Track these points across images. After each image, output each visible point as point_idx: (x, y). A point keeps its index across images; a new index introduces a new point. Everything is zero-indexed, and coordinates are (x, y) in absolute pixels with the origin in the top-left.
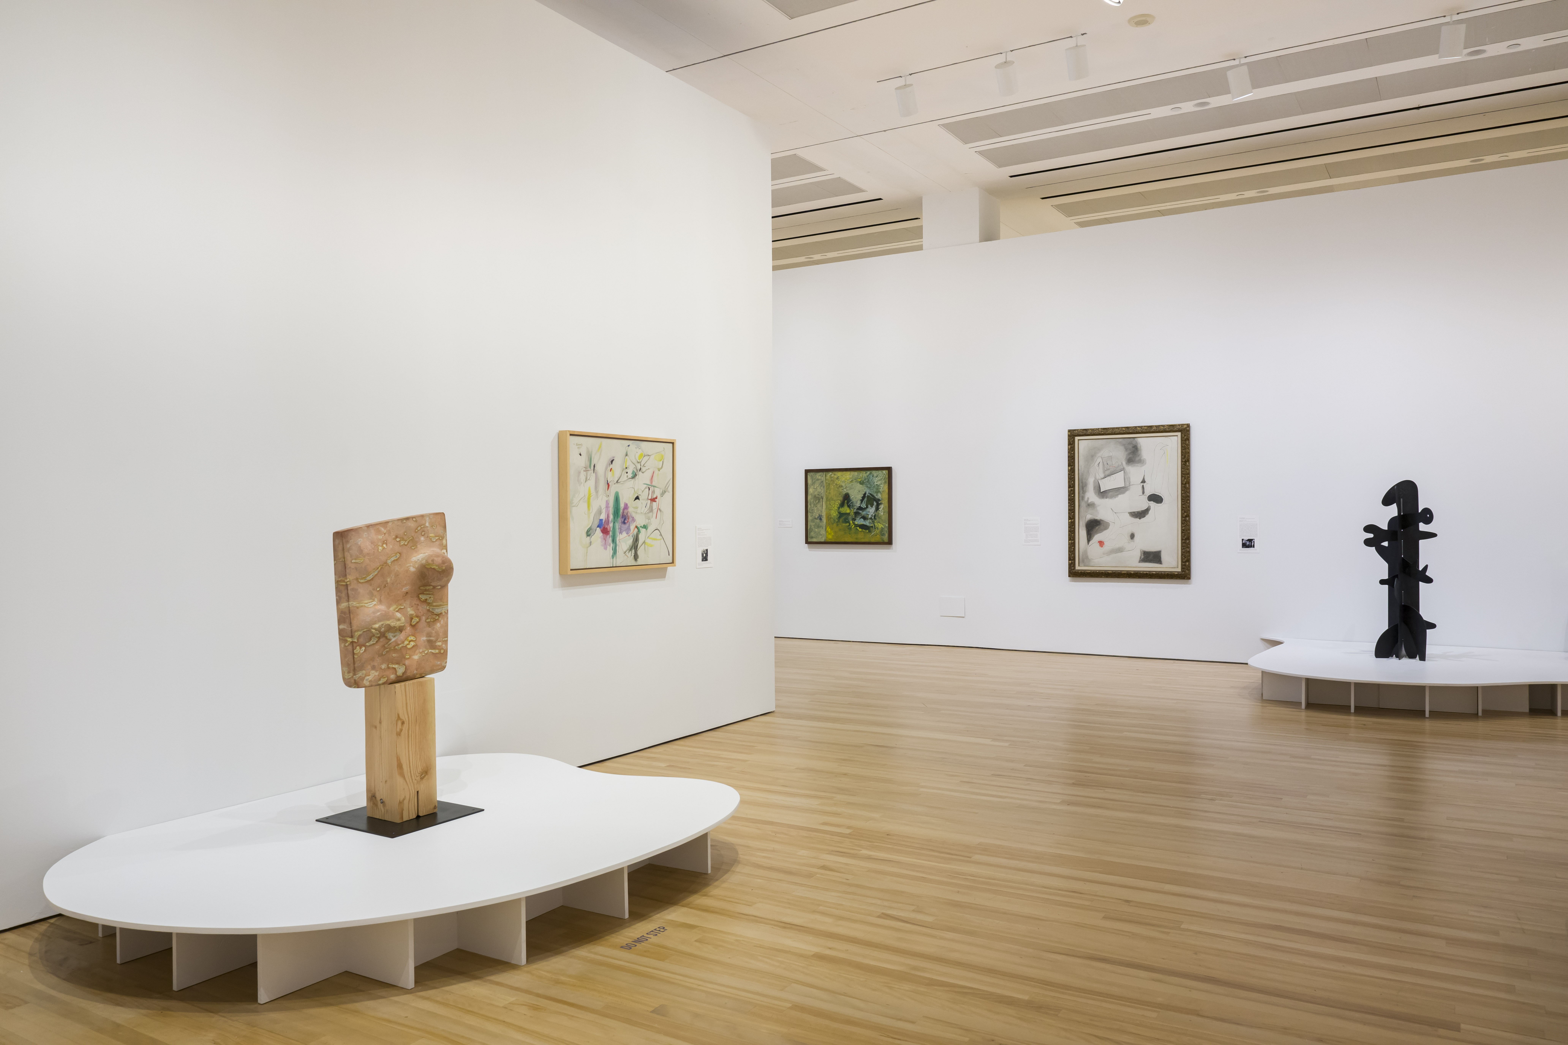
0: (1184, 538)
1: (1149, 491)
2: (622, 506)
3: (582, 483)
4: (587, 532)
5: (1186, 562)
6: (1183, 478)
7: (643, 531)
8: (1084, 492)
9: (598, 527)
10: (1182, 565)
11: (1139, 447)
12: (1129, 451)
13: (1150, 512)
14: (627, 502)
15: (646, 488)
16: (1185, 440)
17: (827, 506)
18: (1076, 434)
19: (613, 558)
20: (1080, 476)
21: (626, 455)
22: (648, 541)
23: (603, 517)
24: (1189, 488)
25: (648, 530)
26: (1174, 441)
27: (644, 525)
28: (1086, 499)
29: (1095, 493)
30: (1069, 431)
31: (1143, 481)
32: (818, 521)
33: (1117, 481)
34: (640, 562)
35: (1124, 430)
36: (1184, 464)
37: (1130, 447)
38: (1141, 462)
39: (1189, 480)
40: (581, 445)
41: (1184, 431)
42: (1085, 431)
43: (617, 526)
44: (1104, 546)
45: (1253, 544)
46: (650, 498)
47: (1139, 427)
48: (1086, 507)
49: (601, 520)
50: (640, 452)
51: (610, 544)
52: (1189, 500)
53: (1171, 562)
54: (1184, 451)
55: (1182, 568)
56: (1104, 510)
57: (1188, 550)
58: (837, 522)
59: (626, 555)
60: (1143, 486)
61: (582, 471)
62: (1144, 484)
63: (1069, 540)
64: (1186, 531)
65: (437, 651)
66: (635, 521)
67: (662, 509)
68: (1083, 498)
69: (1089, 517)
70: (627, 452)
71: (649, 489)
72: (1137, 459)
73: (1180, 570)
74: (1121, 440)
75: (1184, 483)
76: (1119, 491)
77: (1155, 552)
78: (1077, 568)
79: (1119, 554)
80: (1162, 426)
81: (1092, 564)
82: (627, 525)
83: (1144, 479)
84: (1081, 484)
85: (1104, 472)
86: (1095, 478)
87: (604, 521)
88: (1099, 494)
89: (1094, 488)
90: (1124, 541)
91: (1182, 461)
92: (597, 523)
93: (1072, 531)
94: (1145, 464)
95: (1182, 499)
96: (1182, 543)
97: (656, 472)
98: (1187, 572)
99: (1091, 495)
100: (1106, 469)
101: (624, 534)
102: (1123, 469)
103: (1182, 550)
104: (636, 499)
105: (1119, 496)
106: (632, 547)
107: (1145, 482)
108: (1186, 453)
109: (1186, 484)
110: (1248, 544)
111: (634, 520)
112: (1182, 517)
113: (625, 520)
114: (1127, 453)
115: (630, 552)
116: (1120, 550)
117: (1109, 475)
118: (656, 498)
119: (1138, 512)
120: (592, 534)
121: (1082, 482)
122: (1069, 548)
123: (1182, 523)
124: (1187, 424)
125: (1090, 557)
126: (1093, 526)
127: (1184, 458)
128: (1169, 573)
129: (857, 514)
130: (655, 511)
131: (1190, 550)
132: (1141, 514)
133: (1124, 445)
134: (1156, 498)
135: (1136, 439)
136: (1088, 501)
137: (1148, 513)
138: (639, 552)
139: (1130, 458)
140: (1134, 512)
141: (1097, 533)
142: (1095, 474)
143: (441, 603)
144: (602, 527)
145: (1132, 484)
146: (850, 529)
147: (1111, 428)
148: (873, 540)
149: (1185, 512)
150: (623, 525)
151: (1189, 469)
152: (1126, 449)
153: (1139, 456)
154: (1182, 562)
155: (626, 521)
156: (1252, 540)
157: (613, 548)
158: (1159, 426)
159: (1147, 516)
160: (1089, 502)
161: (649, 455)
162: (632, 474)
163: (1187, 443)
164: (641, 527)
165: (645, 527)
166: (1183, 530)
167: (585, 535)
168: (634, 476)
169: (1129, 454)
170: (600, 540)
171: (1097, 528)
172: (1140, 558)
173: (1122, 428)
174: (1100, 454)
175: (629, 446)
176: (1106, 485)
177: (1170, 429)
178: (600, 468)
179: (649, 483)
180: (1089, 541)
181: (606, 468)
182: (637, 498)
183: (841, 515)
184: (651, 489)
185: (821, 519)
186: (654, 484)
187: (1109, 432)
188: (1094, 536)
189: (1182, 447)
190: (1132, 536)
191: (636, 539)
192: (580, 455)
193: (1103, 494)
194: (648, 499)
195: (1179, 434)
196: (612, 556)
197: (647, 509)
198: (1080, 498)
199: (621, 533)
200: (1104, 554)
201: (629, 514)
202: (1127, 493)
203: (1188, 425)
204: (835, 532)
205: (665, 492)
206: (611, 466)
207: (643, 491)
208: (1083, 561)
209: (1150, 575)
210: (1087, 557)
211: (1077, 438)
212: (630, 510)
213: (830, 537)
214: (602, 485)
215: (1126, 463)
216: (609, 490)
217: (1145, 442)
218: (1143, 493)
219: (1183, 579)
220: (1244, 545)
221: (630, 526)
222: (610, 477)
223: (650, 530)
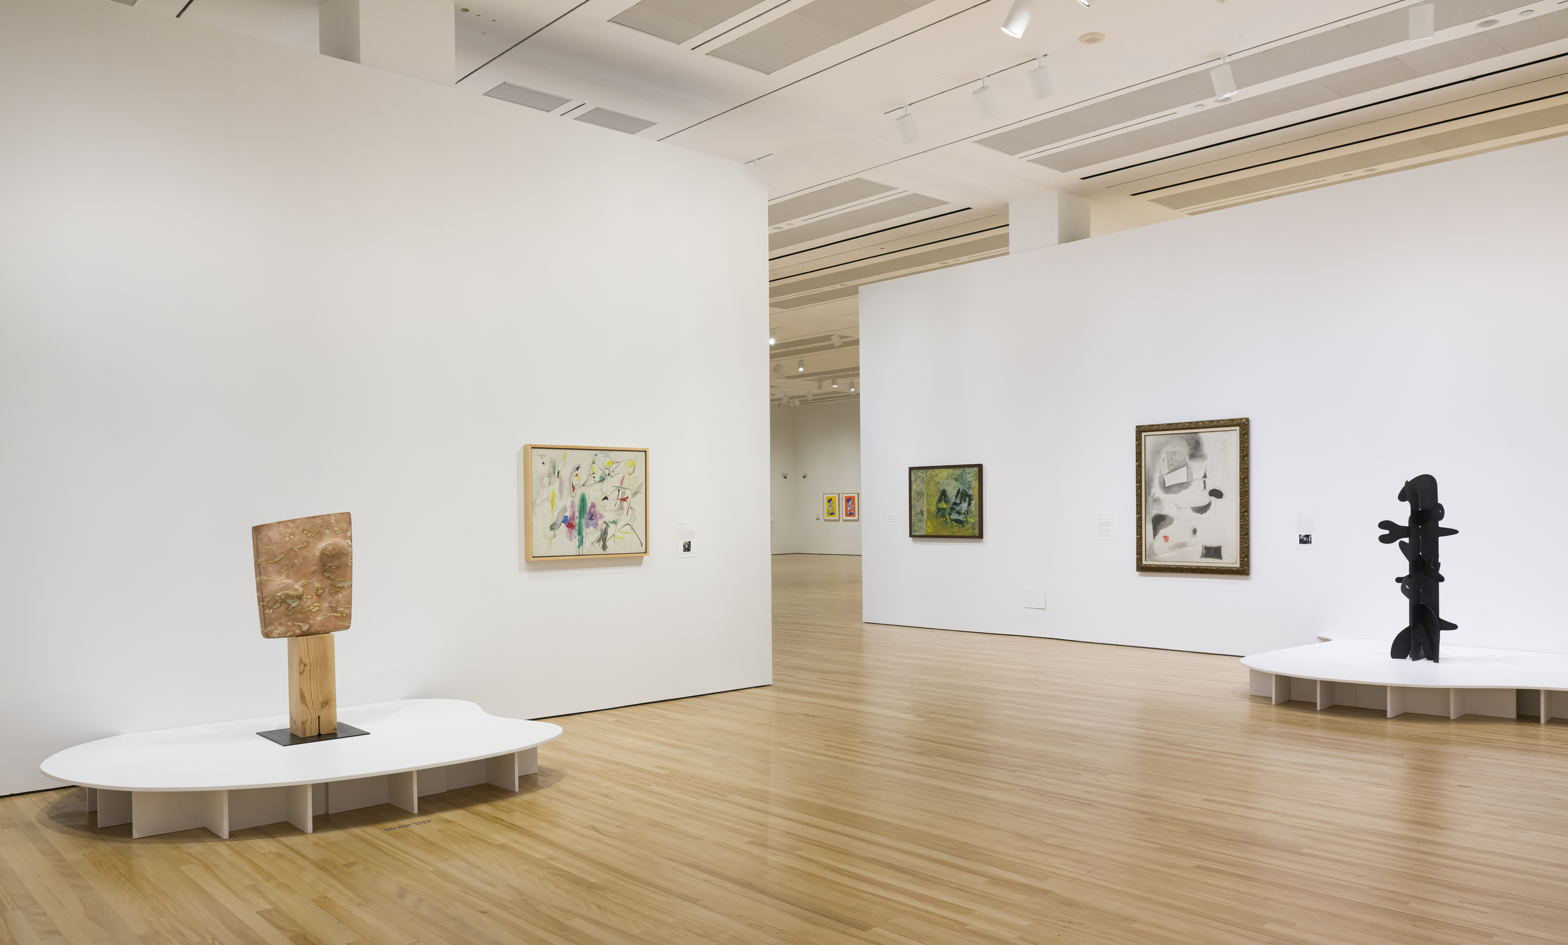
0: (1242, 534)
1: (1210, 487)
2: (589, 504)
3: (545, 487)
4: (551, 526)
5: (1244, 557)
6: (1242, 473)
7: (612, 526)
8: (1150, 487)
9: (562, 522)
10: (1240, 561)
12: (1191, 447)
13: (1211, 507)
14: (594, 502)
15: (615, 490)
16: (1244, 435)
17: (927, 502)
18: (1143, 430)
19: (579, 548)
21: (594, 463)
22: (617, 534)
23: (568, 514)
24: (1248, 483)
25: (618, 525)
26: (1233, 435)
27: (613, 521)
28: (1152, 494)
29: (1160, 488)
30: (1137, 427)
31: (1205, 476)
32: (920, 515)
33: (1179, 476)
34: (608, 551)
35: (1186, 425)
36: (1242, 459)
37: (1193, 441)
38: (1202, 457)
39: (1248, 475)
40: (545, 455)
41: (1244, 425)
42: (1151, 427)
43: (583, 521)
44: (1168, 541)
45: (1310, 540)
46: (620, 497)
47: (1201, 422)
48: (1153, 502)
49: (566, 517)
50: (608, 460)
51: (576, 536)
52: (1248, 495)
53: (1230, 558)
54: (1242, 445)
55: (1241, 564)
56: (1168, 505)
57: (1247, 545)
58: (936, 517)
59: (593, 545)
60: (1204, 481)
61: (546, 477)
62: (1206, 479)
63: (1137, 535)
64: (1245, 526)
65: (339, 615)
66: (603, 518)
67: (633, 507)
68: (1149, 493)
70: (594, 461)
71: (619, 491)
72: (1199, 454)
73: (1239, 566)
74: (1184, 435)
75: (1242, 477)
76: (1183, 486)
77: (1216, 547)
78: (1144, 562)
80: (1222, 420)
81: (1158, 558)
82: (594, 521)
84: (1147, 480)
85: (1168, 468)
86: (1161, 474)
87: (569, 518)
88: (1164, 490)
89: (1160, 483)
90: (1187, 536)
91: (1240, 456)
92: (562, 519)
96: (1241, 538)
97: (627, 476)
98: (1246, 567)
99: (1156, 491)
100: (1170, 464)
101: (591, 528)
102: (1186, 465)
103: (1240, 545)
104: (604, 499)
105: (1183, 491)
106: (600, 538)
107: (1206, 477)
108: (1244, 447)
109: (1244, 478)
110: (1305, 539)
111: (602, 516)
112: (1240, 512)
113: (592, 516)
115: (598, 543)
116: (1183, 545)
117: (1173, 471)
118: (627, 498)
119: (1200, 507)
120: (556, 529)
121: (1149, 478)
122: (1137, 543)
123: (1240, 519)
124: (1246, 418)
125: (1156, 552)
126: (1159, 521)
127: (1242, 453)
128: (1228, 569)
129: (952, 509)
130: (626, 509)
131: (1249, 545)
132: (1202, 510)
133: (1187, 440)
134: (1217, 494)
135: (1198, 434)
136: (1153, 496)
137: (1209, 508)
138: (607, 544)
140: (1196, 507)
141: (1162, 528)
142: (1161, 469)
143: (344, 579)
144: (567, 523)
145: (1194, 479)
146: (947, 523)
147: (1175, 423)
148: (966, 534)
149: (1243, 507)
150: (590, 521)
151: (1247, 464)
153: (1201, 451)
154: (1241, 558)
155: (593, 518)
156: (1309, 535)
157: (580, 540)
158: (1220, 420)
160: (1155, 497)
161: (618, 462)
162: (600, 478)
163: (1246, 437)
164: (610, 522)
165: (614, 522)
167: (549, 529)
168: (602, 480)
169: (1192, 449)
170: (565, 533)
171: (1162, 523)
173: (1185, 423)
174: (1165, 450)
175: (596, 455)
176: (1170, 480)
177: (1231, 423)
178: (565, 474)
179: (619, 486)
180: (1155, 535)
181: (571, 474)
182: (606, 498)
183: (939, 510)
184: (621, 491)
185: (922, 514)
186: (624, 486)
187: (1173, 427)
189: (1240, 441)
190: (1195, 531)
191: (605, 533)
192: (544, 464)
193: (1167, 489)
194: (618, 499)
195: (1238, 428)
196: (578, 546)
197: (617, 507)
198: (1147, 494)
199: (587, 527)
200: (1168, 549)
201: (596, 512)
202: (1190, 488)
203: (1247, 420)
204: (934, 526)
205: (637, 493)
206: (577, 472)
207: (612, 493)
208: (1150, 556)
209: (1210, 570)
210: (1153, 552)
211: (1143, 434)
212: (598, 508)
213: (930, 531)
214: (567, 487)
215: (1189, 459)
216: (574, 492)
217: (1207, 437)
218: (1205, 488)
219: (1243, 574)
220: (1302, 541)
221: (597, 521)
222: (575, 481)
223: (620, 524)
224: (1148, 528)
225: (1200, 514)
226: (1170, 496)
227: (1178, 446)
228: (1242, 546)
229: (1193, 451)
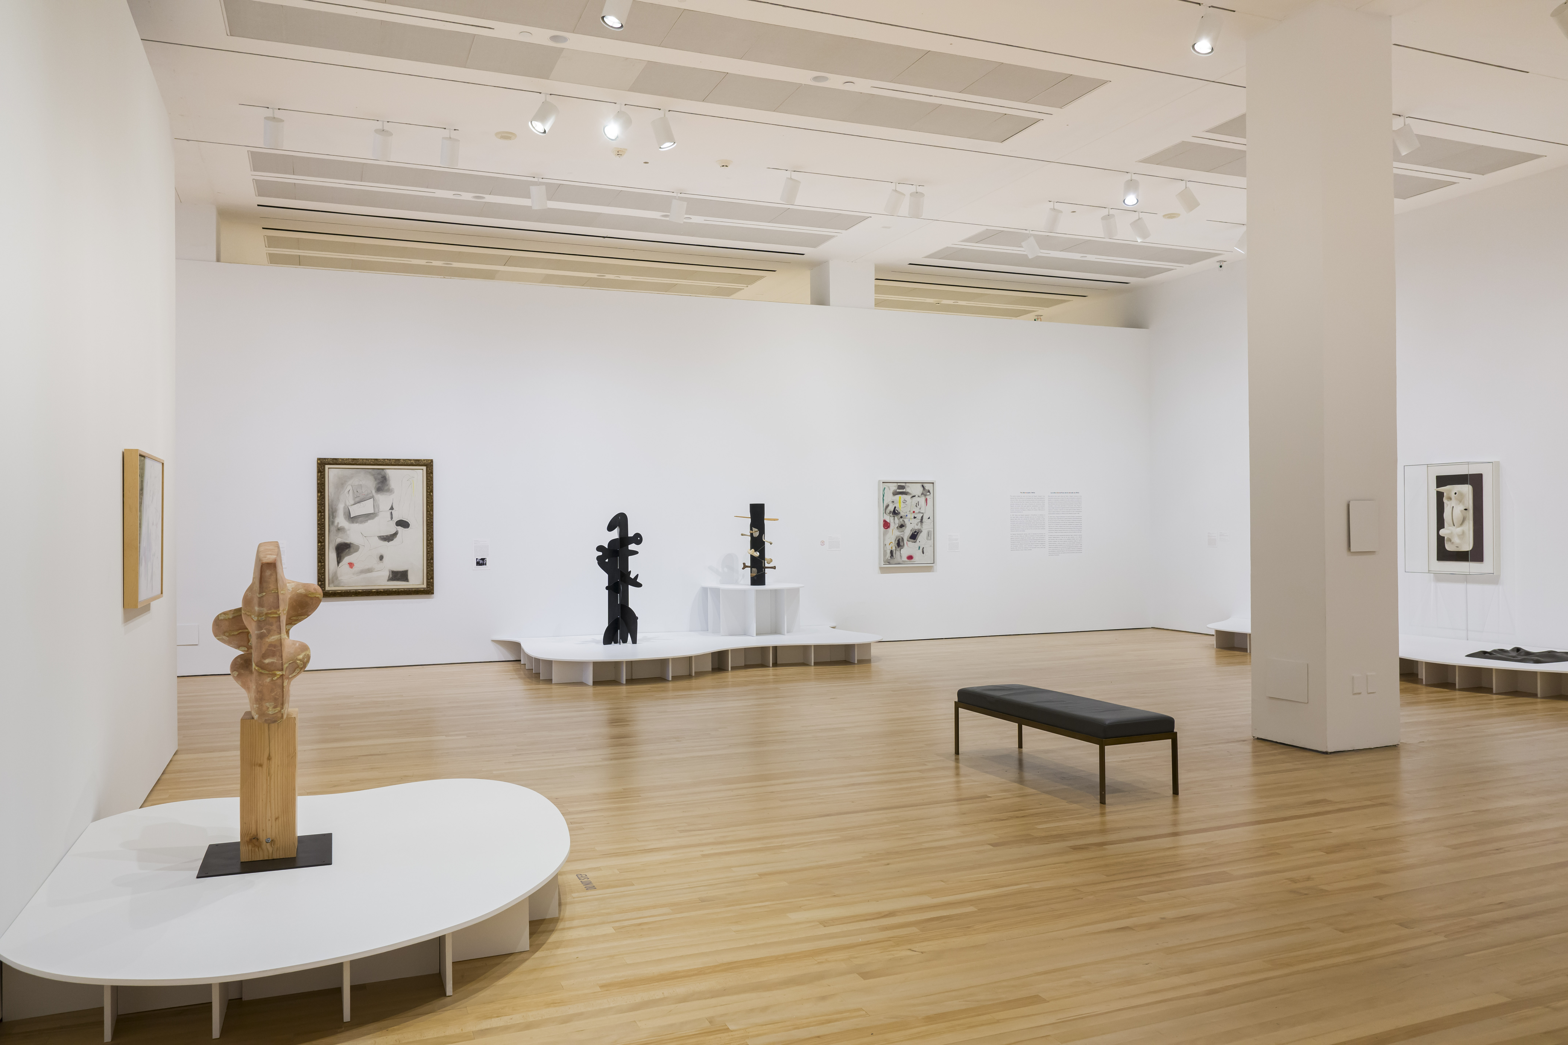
1: (396, 518)
6: (428, 506)
8: (334, 517)
11: (387, 477)
16: (430, 474)
18: (327, 463)
20: (330, 502)
24: (432, 515)
26: (420, 473)
28: (336, 524)
29: (345, 518)
30: (319, 459)
31: (392, 508)
33: (366, 507)
36: (428, 494)
37: (380, 477)
38: (389, 491)
39: (432, 508)
41: (429, 465)
42: (335, 460)
44: (353, 567)
45: (485, 563)
47: (387, 459)
48: (337, 531)
52: (433, 525)
53: (416, 580)
54: (429, 483)
55: (427, 585)
56: (353, 534)
57: (432, 569)
60: (391, 512)
62: (392, 511)
63: (319, 562)
64: (431, 552)
68: (333, 523)
69: (339, 540)
73: (426, 587)
75: (428, 510)
76: (368, 517)
77: (402, 571)
79: (369, 575)
80: (409, 460)
81: (342, 584)
83: (392, 506)
84: (330, 509)
86: (346, 505)
89: (345, 514)
90: (374, 562)
91: (427, 492)
93: (322, 554)
94: (394, 493)
95: (427, 525)
98: (431, 587)
99: (341, 520)
100: (355, 496)
102: (373, 497)
103: (427, 568)
105: (369, 521)
107: (393, 509)
109: (430, 511)
110: (481, 562)
114: (376, 482)
116: (369, 570)
119: (387, 536)
121: (332, 508)
122: (320, 570)
126: (343, 549)
127: (429, 489)
132: (389, 538)
133: (373, 475)
134: (403, 524)
135: (385, 470)
136: (337, 526)
137: (396, 537)
139: (379, 487)
140: (383, 536)
145: (381, 510)
147: (360, 459)
149: (430, 536)
151: (432, 499)
152: (376, 479)
156: (484, 559)
158: (406, 460)
159: (395, 540)
160: (339, 526)
166: (429, 551)
169: (378, 483)
171: (347, 550)
172: (389, 577)
173: (371, 459)
176: (355, 511)
177: (417, 463)
180: (338, 562)
187: (359, 462)
188: (344, 558)
189: (427, 479)
190: (381, 558)
193: (352, 519)
195: (424, 468)
198: (330, 523)
202: (377, 519)
203: (432, 461)
211: (327, 467)
215: (376, 492)
217: (393, 473)
218: (392, 518)
219: (429, 594)
220: (478, 564)
224: (331, 556)
225: (386, 543)
226: (355, 527)
227: (364, 480)
228: (429, 569)
229: (380, 485)
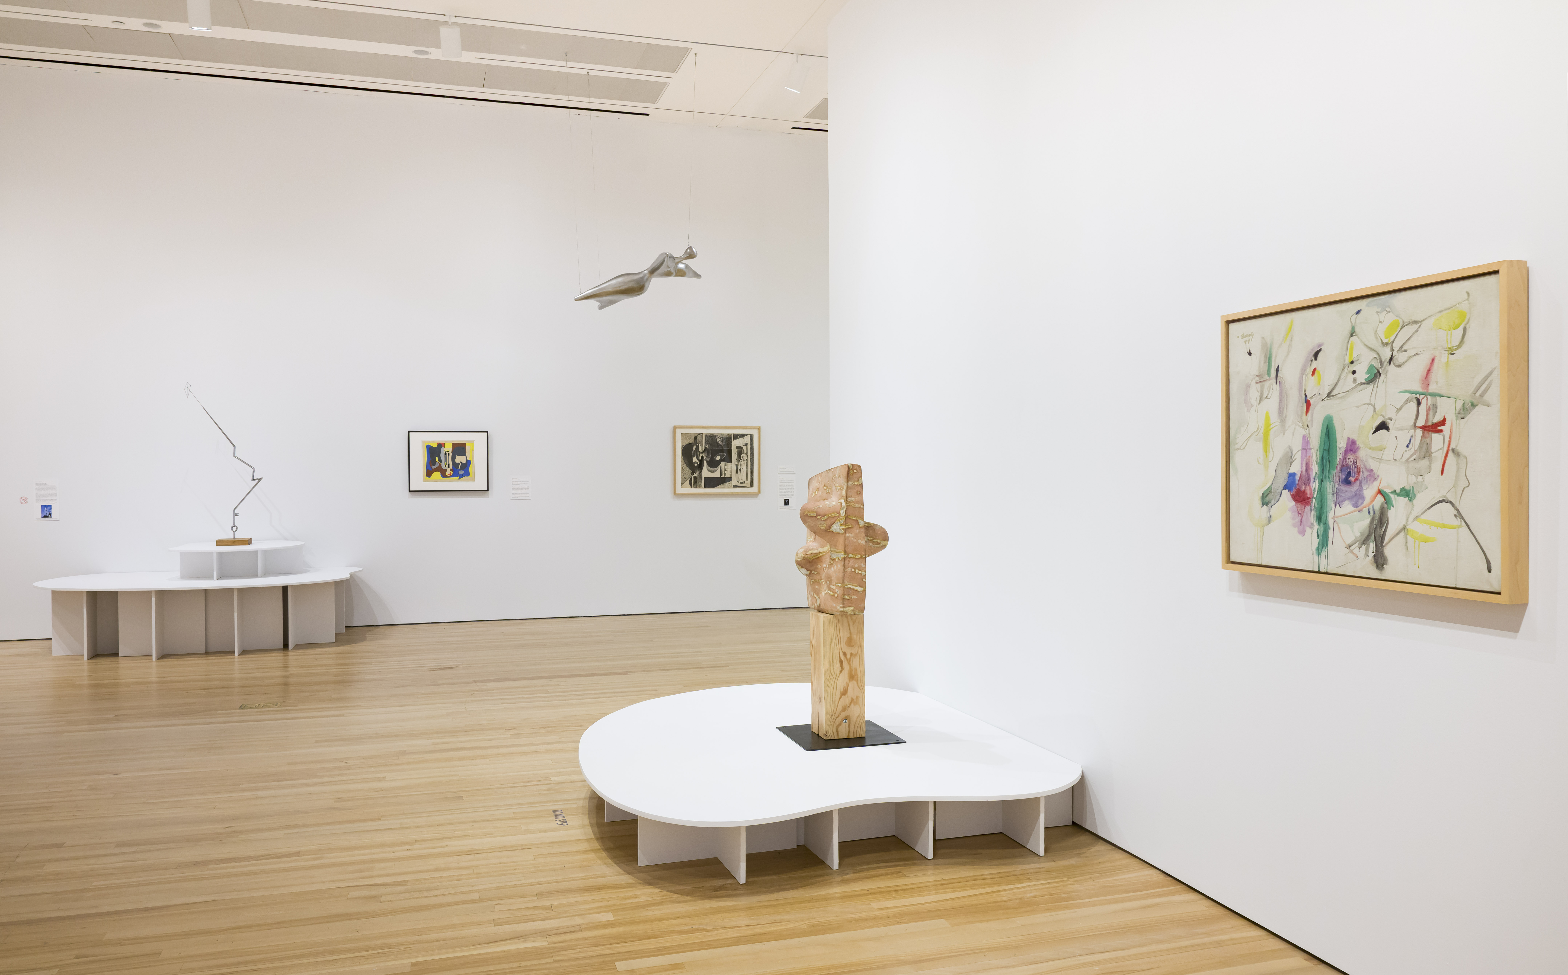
2: (1341, 444)
3: (1252, 406)
4: (1264, 496)
7: (1400, 502)
9: (1285, 488)
14: (1354, 437)
15: (1407, 402)
19: (1319, 554)
21: (1352, 334)
22: (1413, 527)
23: (1296, 468)
25: (1415, 501)
27: (1403, 489)
34: (1389, 572)
40: (1252, 335)
43: (1329, 487)
46: (1421, 422)
49: (1292, 475)
50: (1389, 319)
51: (1312, 524)
59: (1352, 551)
61: (1253, 384)
66: (1375, 479)
67: (1460, 449)
70: (1353, 328)
71: (1419, 403)
82: (1354, 488)
87: (1297, 477)
92: (1282, 480)
97: (1442, 358)
101: (1347, 507)
104: (1378, 429)
106: (1369, 536)
111: (1372, 476)
113: (1349, 474)
115: (1364, 547)
118: (1443, 422)
120: (1273, 502)
130: (1438, 457)
138: (1388, 551)
144: (1294, 490)
150: (1344, 487)
155: (1352, 479)
157: (1321, 533)
161: (1416, 322)
162: (1368, 372)
164: (1394, 492)
165: (1407, 493)
167: (1258, 502)
168: (1374, 376)
170: (1289, 514)
175: (1358, 312)
178: (1290, 373)
179: (1420, 390)
181: (1303, 371)
182: (1383, 426)
184: (1424, 402)
186: (1432, 388)
191: (1380, 521)
192: (1250, 354)
194: (1415, 427)
196: (1318, 549)
197: (1412, 451)
199: (1338, 503)
201: (1359, 463)
205: (1473, 405)
206: (1315, 364)
207: (1399, 410)
212: (1362, 454)
214: (1295, 403)
216: (1309, 414)
221: (1361, 489)
222: (1312, 386)
223: (1423, 499)
